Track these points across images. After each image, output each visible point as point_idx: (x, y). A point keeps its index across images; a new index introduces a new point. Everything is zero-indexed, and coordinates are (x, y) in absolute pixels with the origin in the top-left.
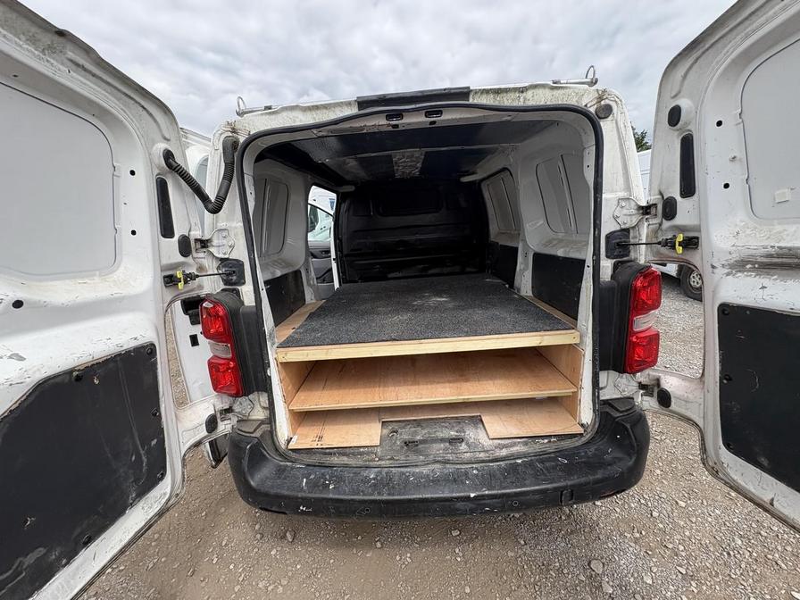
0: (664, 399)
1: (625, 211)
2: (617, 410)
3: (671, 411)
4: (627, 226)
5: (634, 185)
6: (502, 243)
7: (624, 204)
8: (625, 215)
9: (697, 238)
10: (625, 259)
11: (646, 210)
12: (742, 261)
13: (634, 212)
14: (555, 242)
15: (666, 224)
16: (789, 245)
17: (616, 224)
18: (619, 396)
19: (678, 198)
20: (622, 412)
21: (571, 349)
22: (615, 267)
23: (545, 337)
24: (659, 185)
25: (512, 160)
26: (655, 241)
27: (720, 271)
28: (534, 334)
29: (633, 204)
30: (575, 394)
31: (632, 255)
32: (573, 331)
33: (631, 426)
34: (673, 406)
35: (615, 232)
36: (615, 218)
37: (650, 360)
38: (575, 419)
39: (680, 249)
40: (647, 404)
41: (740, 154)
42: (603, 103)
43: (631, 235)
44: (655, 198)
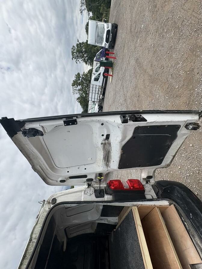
0: (149, 177)
1: (89, 192)
2: (159, 191)
3: (153, 175)
4: (94, 191)
5: (80, 189)
6: (95, 228)
7: (86, 192)
8: (90, 191)
9: (99, 173)
10: (104, 190)
11: (89, 185)
12: (106, 165)
13: (89, 189)
14: (97, 208)
15: (94, 180)
16: (102, 158)
17: (92, 195)
18: (153, 190)
19: (87, 178)
20: (159, 190)
21: (140, 209)
22: (107, 194)
23: (138, 224)
24: (82, 183)
25: (62, 227)
26: (99, 183)
27: (109, 169)
28: (137, 230)
29: (87, 189)
30: (158, 207)
31: (103, 188)
32: (132, 209)
33: (163, 187)
34: (151, 175)
35: (95, 195)
36: (90, 195)
37: (138, 182)
38: (168, 207)
39: (102, 178)
40: (152, 181)
41: (78, 167)
42: (51, 202)
43: (97, 189)
44: (86, 184)
